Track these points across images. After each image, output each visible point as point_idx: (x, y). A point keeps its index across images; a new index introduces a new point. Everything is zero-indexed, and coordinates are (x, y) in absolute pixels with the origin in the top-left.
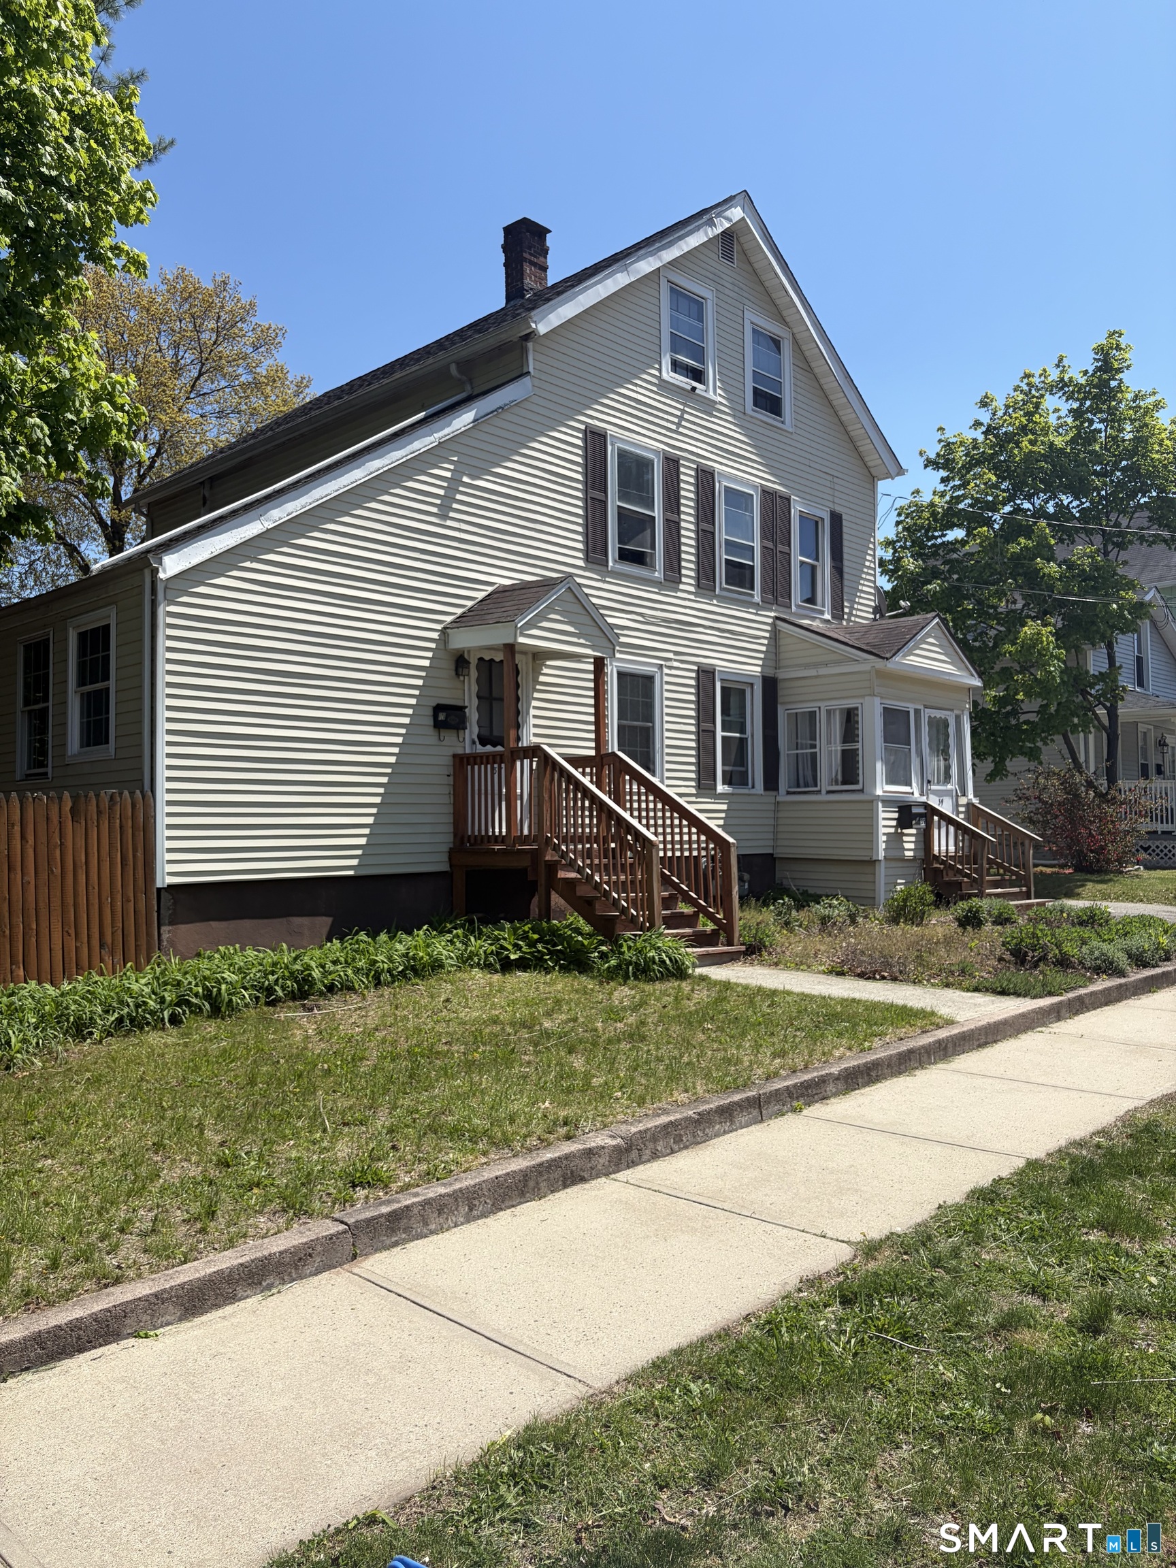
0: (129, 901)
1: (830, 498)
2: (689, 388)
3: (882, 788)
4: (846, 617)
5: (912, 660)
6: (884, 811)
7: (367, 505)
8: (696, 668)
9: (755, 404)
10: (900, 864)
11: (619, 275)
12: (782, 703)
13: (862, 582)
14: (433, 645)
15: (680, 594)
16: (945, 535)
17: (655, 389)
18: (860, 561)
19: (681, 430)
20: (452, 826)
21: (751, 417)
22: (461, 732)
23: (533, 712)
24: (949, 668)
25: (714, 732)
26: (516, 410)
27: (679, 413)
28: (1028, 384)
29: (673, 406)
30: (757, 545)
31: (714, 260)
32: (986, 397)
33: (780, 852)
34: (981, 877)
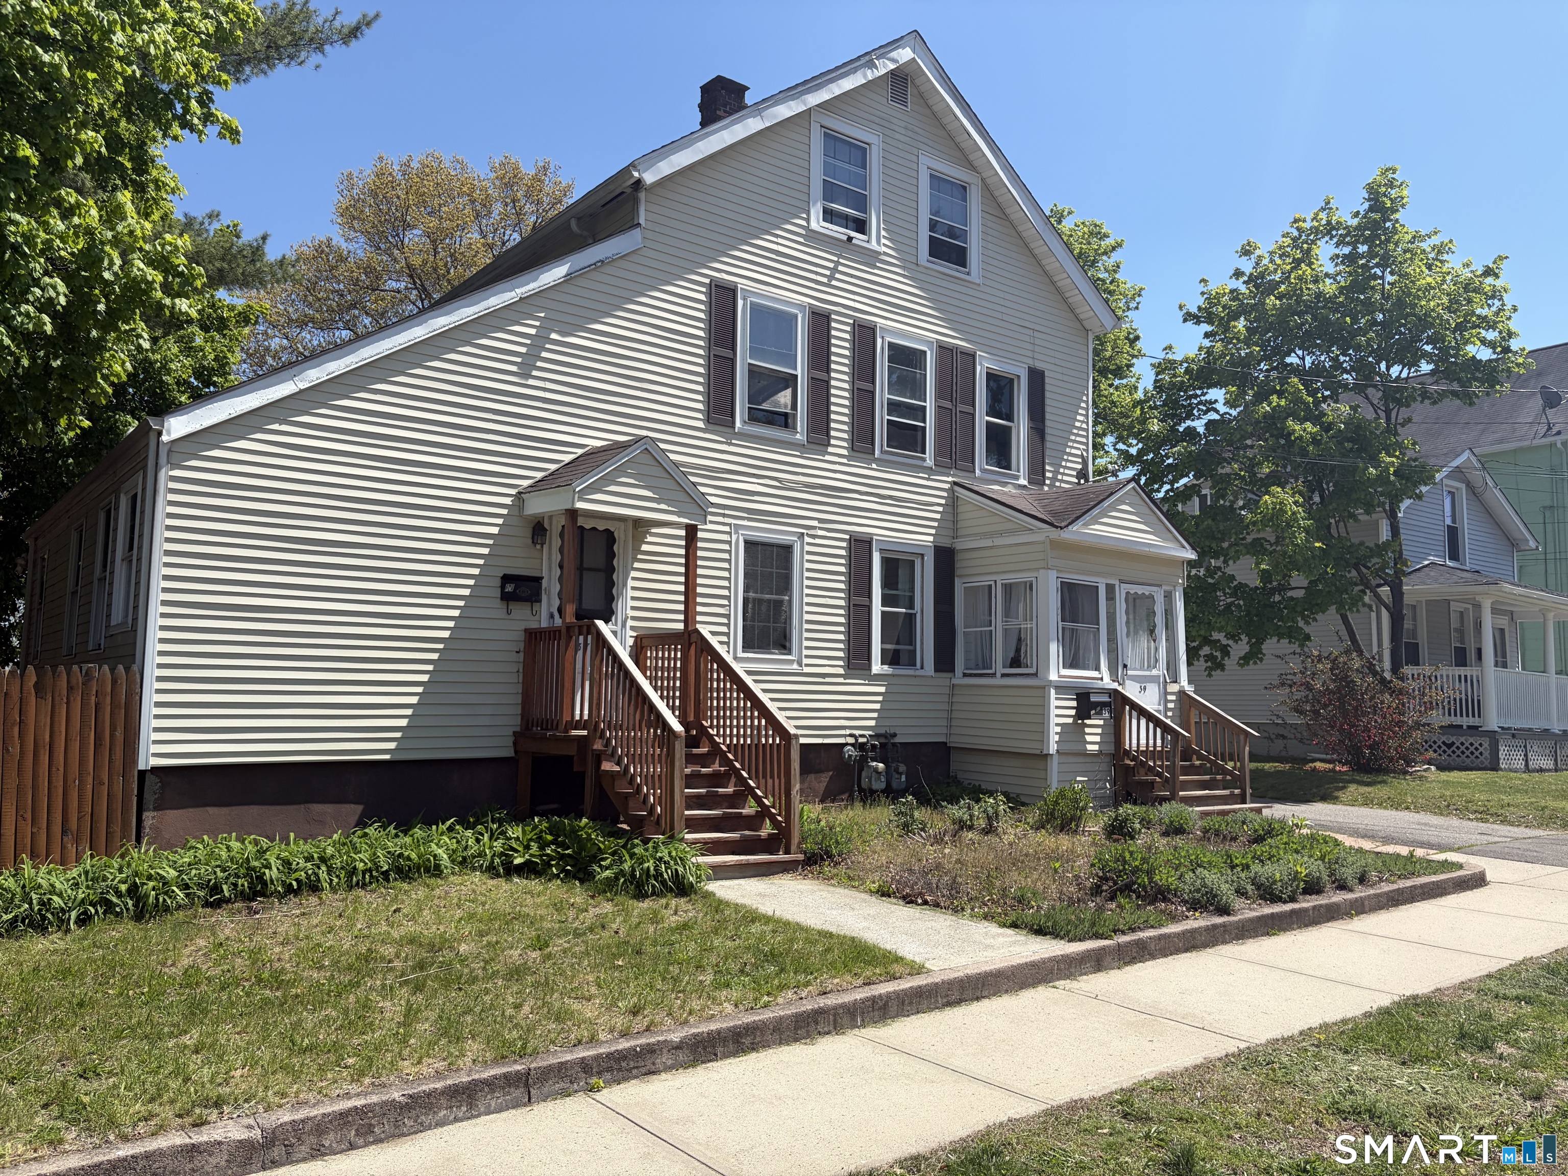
0: (101, 783)
1: (1030, 354)
2: (845, 238)
3: (1056, 672)
4: (1048, 482)
5: (1097, 529)
6: (1057, 699)
7: (428, 364)
8: (848, 537)
9: (931, 254)
10: (1081, 759)
11: (750, 120)
12: (959, 576)
13: (1070, 444)
14: (505, 512)
15: (827, 458)
16: (1204, 394)
17: (802, 240)
18: (1069, 422)
19: (834, 283)
20: (520, 707)
21: (926, 268)
22: (536, 606)
23: (631, 583)
24: (1151, 539)
25: (869, 608)
26: (623, 264)
27: (831, 265)
28: (1298, 229)
29: (825, 258)
30: (930, 404)
31: (882, 103)
32: (1249, 244)
33: (954, 741)
34: (1173, 775)
